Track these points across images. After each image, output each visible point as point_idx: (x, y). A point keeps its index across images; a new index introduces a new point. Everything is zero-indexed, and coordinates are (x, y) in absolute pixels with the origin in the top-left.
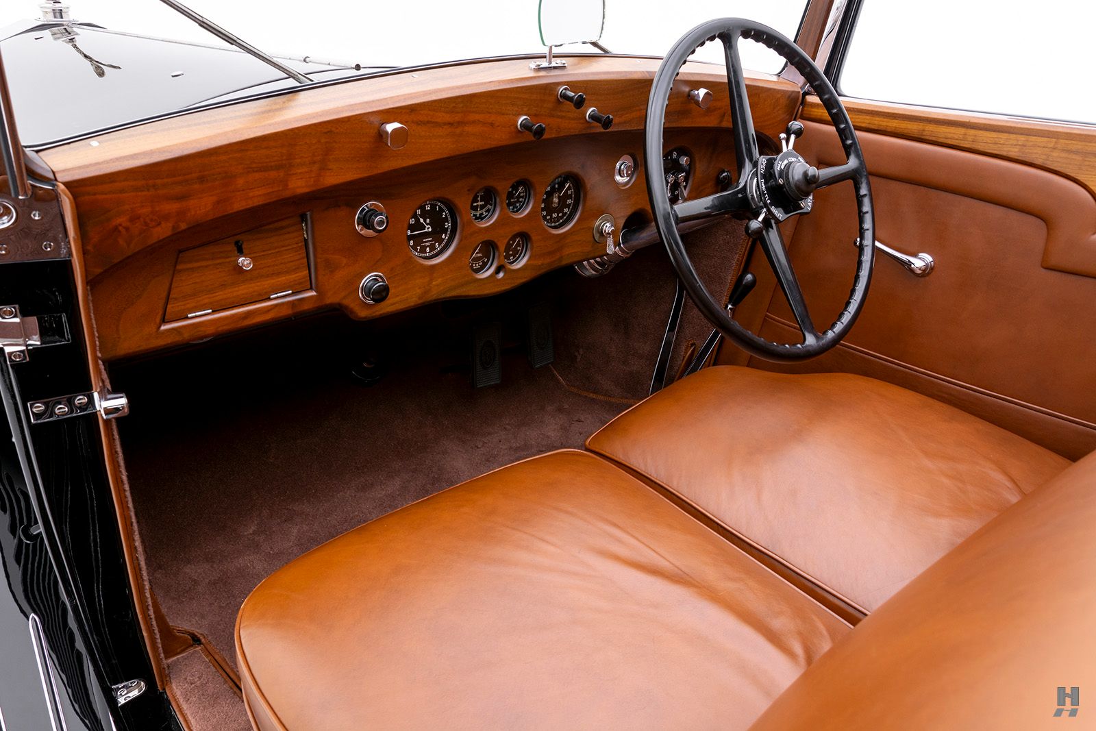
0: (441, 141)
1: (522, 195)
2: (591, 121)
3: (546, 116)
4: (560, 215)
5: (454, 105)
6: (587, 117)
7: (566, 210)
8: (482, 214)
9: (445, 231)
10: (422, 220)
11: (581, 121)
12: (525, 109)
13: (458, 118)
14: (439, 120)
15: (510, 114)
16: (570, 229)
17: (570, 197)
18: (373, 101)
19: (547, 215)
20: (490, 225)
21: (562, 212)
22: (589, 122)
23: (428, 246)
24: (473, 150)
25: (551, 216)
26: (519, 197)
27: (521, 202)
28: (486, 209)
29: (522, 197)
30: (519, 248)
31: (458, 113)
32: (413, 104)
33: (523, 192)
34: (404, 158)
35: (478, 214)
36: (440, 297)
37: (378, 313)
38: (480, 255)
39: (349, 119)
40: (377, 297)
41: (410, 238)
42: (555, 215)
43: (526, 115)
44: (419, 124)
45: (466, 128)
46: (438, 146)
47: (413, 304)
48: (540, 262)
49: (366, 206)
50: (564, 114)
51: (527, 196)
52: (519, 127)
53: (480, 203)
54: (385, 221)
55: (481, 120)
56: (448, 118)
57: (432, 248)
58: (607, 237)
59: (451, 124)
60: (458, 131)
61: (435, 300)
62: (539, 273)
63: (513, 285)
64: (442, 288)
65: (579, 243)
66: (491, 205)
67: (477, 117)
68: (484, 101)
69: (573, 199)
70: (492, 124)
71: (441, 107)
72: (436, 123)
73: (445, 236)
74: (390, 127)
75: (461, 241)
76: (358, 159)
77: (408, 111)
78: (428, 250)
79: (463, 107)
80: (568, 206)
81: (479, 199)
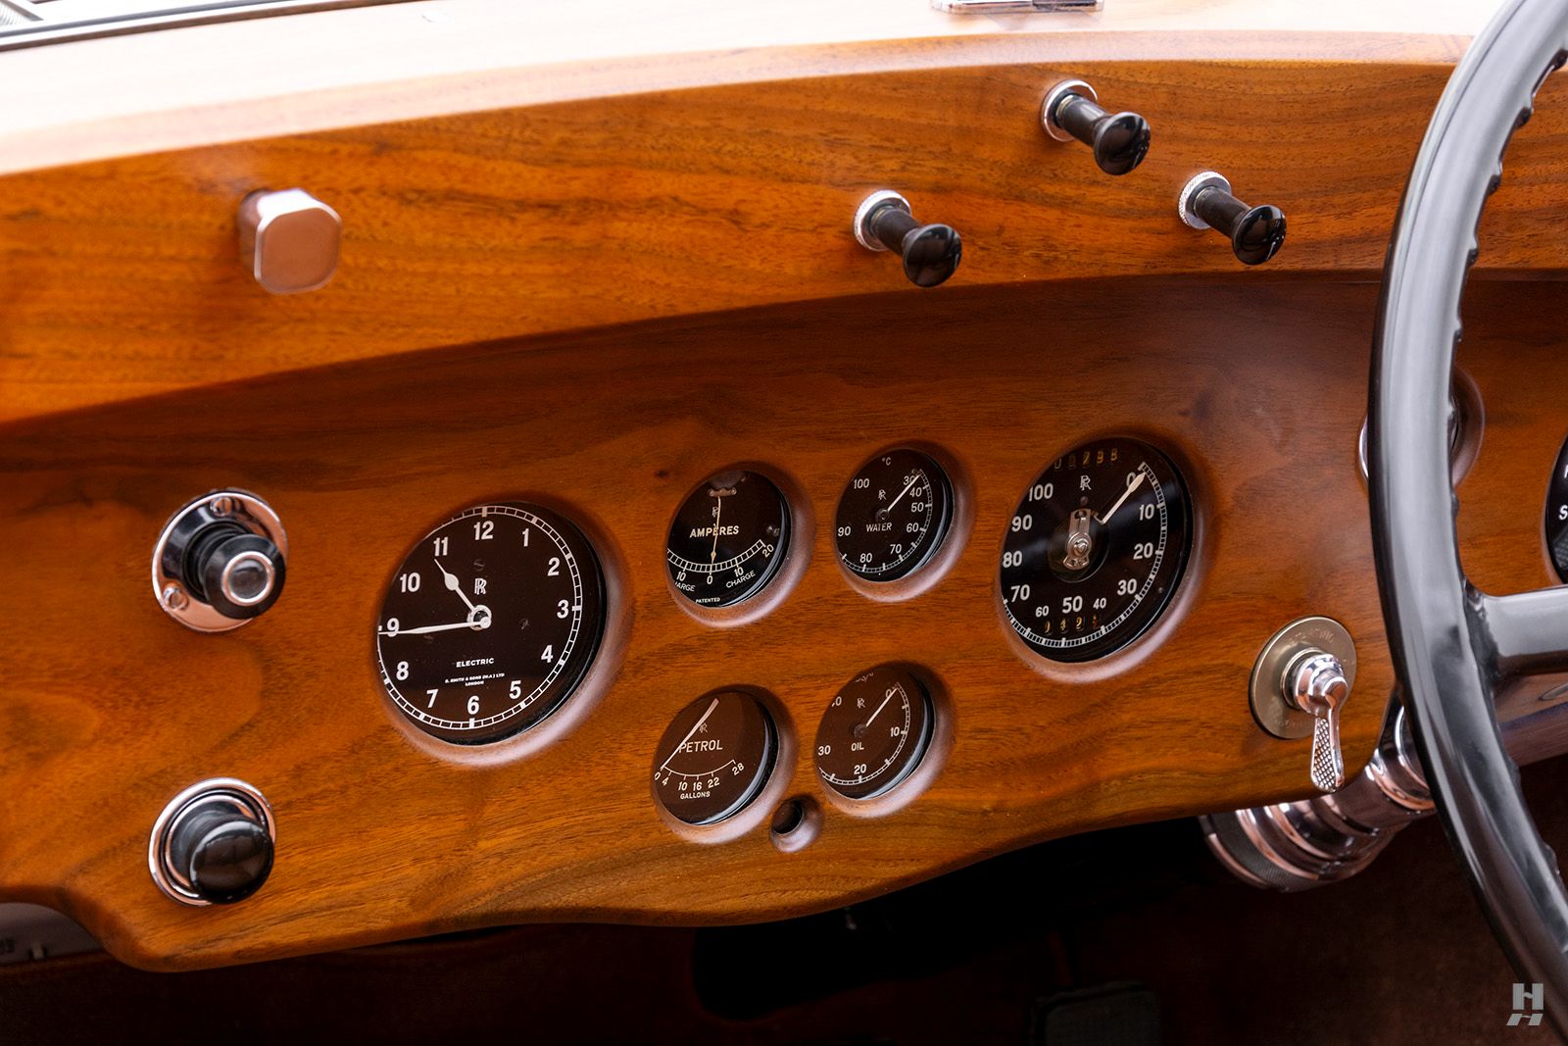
0: (507, 270)
1: (915, 508)
2: (1199, 224)
3: (986, 194)
4: (1100, 604)
5: (564, 133)
6: (1182, 208)
7: (1126, 587)
8: (730, 575)
9: (557, 633)
10: (452, 582)
11: (1156, 223)
12: (891, 164)
13: (584, 182)
14: (495, 189)
15: (818, 182)
16: (1136, 671)
17: (1147, 531)
18: (222, 107)
19: (1034, 602)
20: (756, 624)
21: (1110, 591)
22: (1189, 229)
23: (474, 690)
24: (648, 315)
25: (1056, 607)
26: (903, 514)
27: (914, 536)
28: (748, 554)
29: (920, 518)
30: (894, 732)
31: (581, 164)
32: (384, 126)
33: (924, 498)
34: (339, 328)
35: (711, 570)
36: (510, 905)
37: (225, 947)
38: (714, 745)
39: (110, 170)
40: (219, 879)
41: (394, 650)
42: (1072, 604)
43: (892, 185)
44: (410, 202)
45: (619, 228)
46: (493, 291)
47: (382, 924)
48: (987, 799)
49: (207, 505)
50: (1070, 191)
51: (940, 516)
52: (859, 231)
53: (718, 531)
54: (270, 571)
55: (683, 196)
56: (537, 182)
57: (494, 697)
58: (1313, 716)
59: (550, 208)
60: (581, 235)
61: (485, 916)
62: (979, 844)
63: (857, 886)
64: (518, 869)
65: (1182, 729)
66: (772, 540)
67: (668, 185)
68: (701, 123)
69: (1163, 540)
70: (735, 217)
71: (509, 138)
72: (486, 199)
73: (556, 654)
74: (271, 208)
75: (616, 677)
76: (139, 322)
77: (363, 149)
78: (473, 704)
79: (604, 144)
80: (1139, 571)
81: (717, 512)
